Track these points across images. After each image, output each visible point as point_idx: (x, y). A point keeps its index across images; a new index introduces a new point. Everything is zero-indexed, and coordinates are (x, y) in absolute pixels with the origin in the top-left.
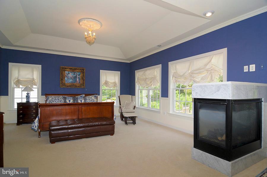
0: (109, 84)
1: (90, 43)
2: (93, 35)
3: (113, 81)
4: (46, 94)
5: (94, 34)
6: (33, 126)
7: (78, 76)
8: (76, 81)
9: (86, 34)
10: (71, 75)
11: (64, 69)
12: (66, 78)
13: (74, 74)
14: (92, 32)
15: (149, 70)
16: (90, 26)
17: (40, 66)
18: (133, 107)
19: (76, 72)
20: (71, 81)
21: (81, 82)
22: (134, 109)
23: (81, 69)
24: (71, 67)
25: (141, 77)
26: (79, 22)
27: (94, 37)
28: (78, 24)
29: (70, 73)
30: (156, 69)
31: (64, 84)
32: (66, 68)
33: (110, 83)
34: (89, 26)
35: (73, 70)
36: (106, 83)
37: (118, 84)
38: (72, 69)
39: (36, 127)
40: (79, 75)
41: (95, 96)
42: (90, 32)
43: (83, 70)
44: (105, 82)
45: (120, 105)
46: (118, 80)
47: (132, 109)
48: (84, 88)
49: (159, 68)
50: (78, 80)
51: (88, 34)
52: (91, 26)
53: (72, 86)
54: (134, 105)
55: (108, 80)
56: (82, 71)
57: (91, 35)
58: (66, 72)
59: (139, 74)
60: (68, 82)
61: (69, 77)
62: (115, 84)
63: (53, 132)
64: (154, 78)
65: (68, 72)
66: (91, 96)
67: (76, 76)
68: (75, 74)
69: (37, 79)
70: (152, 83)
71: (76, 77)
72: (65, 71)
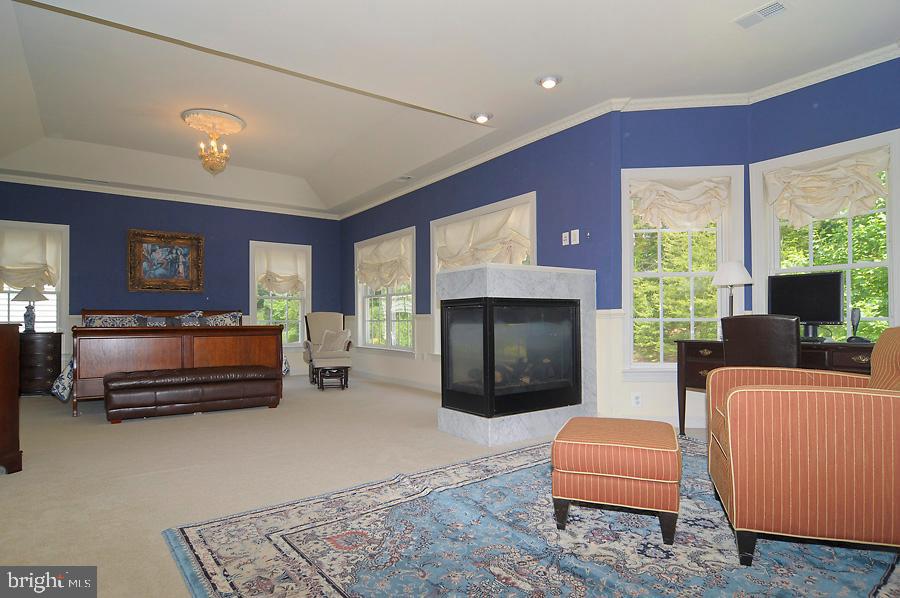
0: (276, 281)
1: (213, 169)
2: (220, 151)
3: (289, 273)
4: (83, 310)
5: (225, 147)
6: (58, 387)
7: (181, 258)
8: (176, 271)
9: (202, 146)
10: (160, 255)
11: (140, 238)
12: (145, 264)
13: (171, 252)
14: (220, 141)
15: (388, 240)
16: (214, 127)
17: (65, 229)
18: (344, 345)
19: (176, 247)
20: (160, 271)
21: (193, 275)
22: (348, 350)
23: (190, 238)
24: (161, 233)
25: (369, 262)
26: (183, 116)
27: (224, 154)
28: (181, 120)
29: (159, 250)
30: (403, 240)
31: (140, 283)
32: (145, 236)
33: (281, 278)
34: (211, 125)
35: (166, 241)
36: (270, 278)
37: (305, 283)
38: (163, 237)
39: (65, 388)
40: (183, 255)
41: (235, 317)
42: (213, 143)
43: (198, 239)
44: (266, 277)
45: (309, 339)
46: (304, 271)
47: (341, 350)
48: (201, 293)
49: (411, 236)
50: (181, 269)
51: (208, 147)
52: (217, 127)
53: (165, 286)
54: (348, 339)
55: (275, 271)
56: (195, 244)
57: (216, 150)
58: (145, 245)
59: (365, 253)
60: (152, 276)
61: (157, 260)
62: (295, 282)
63: (114, 396)
64: (397, 264)
65: (150, 246)
66: (220, 317)
67: (177, 258)
68: (174, 251)
69: (56, 265)
70: (394, 277)
71: (175, 261)
72: (142, 242)
